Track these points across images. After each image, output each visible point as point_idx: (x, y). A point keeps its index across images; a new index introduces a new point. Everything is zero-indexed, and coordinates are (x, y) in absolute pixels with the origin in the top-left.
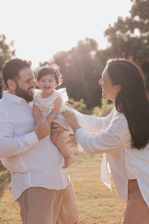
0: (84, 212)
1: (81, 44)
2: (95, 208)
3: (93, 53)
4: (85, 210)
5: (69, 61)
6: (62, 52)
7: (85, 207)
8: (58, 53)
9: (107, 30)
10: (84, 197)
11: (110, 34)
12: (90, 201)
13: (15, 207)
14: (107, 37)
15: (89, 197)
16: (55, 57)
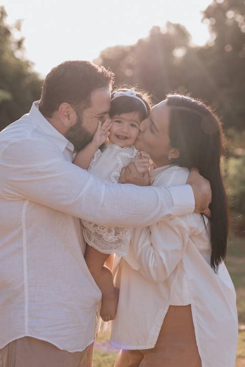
1: (155, 34)
3: (179, 53)
5: (130, 67)
6: (117, 48)
8: (110, 48)
9: (209, 8)
11: (214, 17)
14: (208, 22)
16: (102, 57)
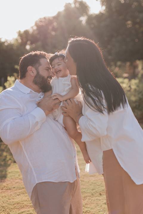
0: (88, 212)
2: (101, 206)
4: (89, 209)
7: (88, 206)
10: (86, 195)
12: (93, 198)
13: (6, 210)
15: (92, 195)
16: (36, 24)
